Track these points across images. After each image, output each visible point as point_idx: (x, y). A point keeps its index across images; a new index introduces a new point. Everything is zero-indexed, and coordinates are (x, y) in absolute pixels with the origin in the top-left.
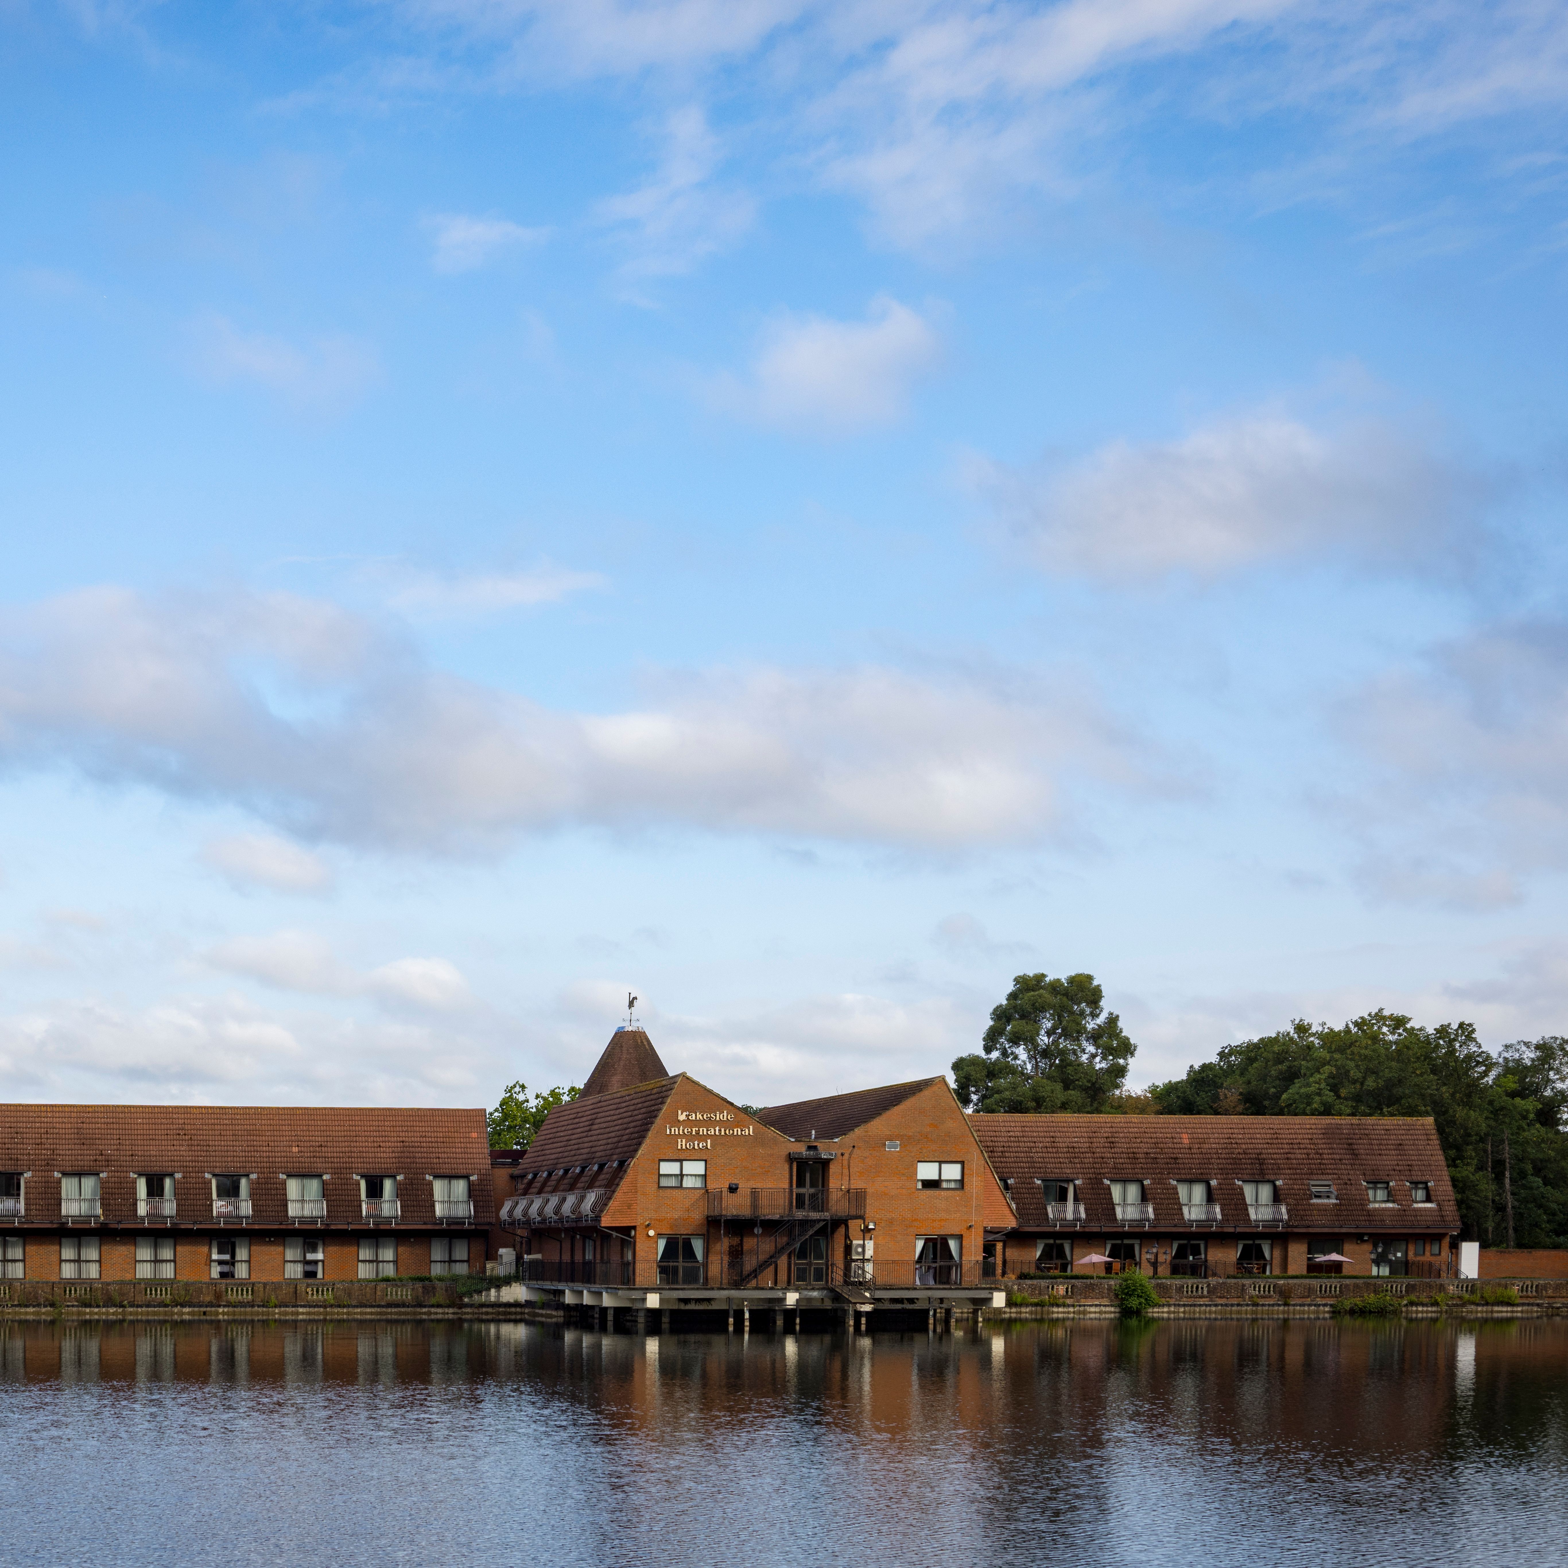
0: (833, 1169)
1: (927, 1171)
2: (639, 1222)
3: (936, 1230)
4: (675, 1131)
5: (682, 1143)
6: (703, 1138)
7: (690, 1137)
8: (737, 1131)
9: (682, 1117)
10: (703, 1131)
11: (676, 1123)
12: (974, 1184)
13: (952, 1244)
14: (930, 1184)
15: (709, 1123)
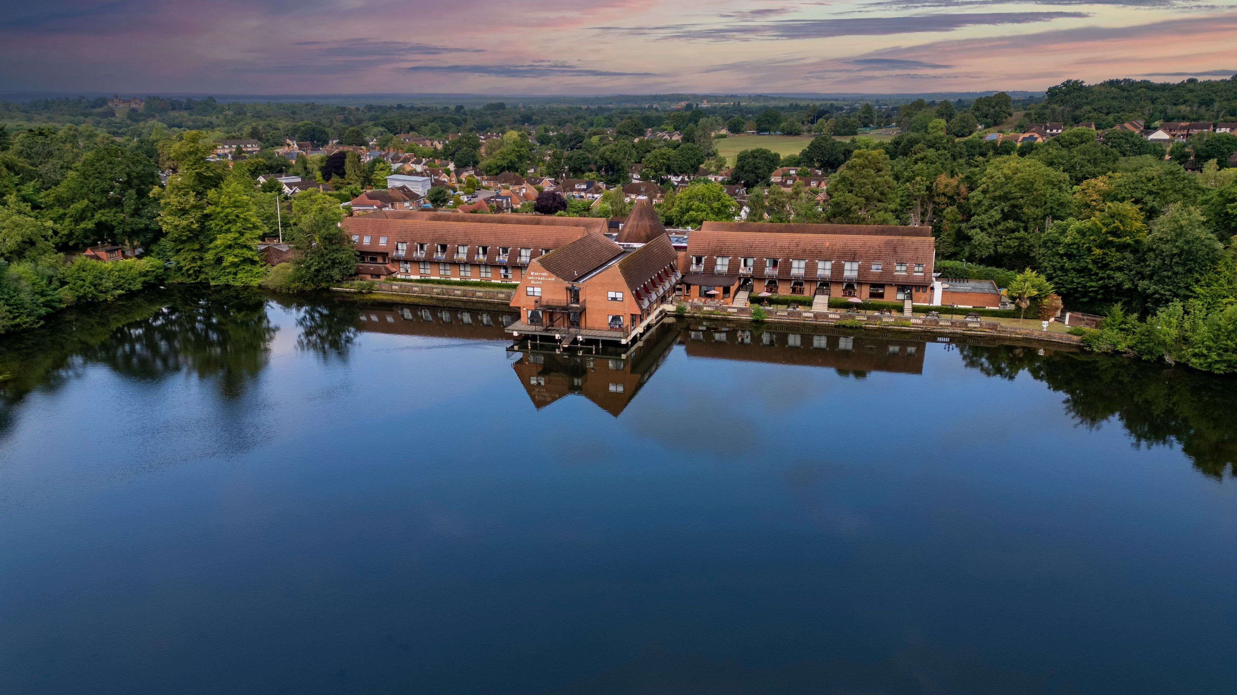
0: (580, 293)
1: (611, 294)
2: (521, 306)
3: (615, 314)
4: (530, 278)
5: (533, 282)
6: (539, 281)
7: (535, 280)
8: (549, 279)
9: (532, 274)
10: (539, 278)
11: (531, 276)
12: (627, 300)
13: (621, 318)
14: (614, 299)
15: (540, 276)
